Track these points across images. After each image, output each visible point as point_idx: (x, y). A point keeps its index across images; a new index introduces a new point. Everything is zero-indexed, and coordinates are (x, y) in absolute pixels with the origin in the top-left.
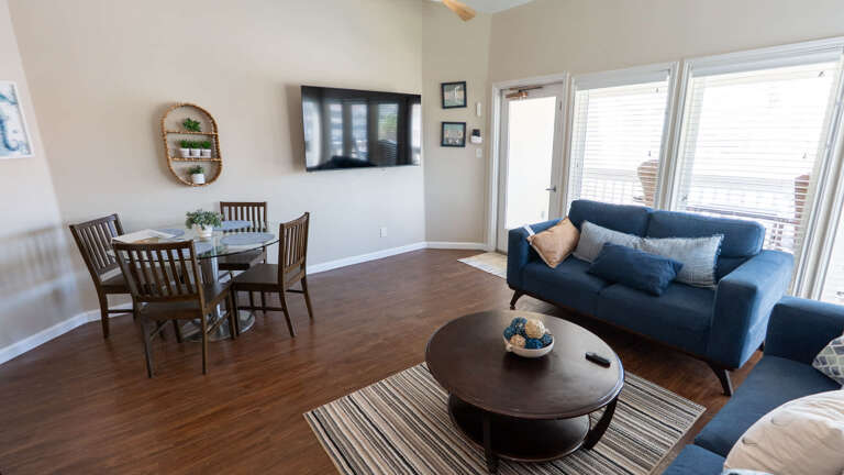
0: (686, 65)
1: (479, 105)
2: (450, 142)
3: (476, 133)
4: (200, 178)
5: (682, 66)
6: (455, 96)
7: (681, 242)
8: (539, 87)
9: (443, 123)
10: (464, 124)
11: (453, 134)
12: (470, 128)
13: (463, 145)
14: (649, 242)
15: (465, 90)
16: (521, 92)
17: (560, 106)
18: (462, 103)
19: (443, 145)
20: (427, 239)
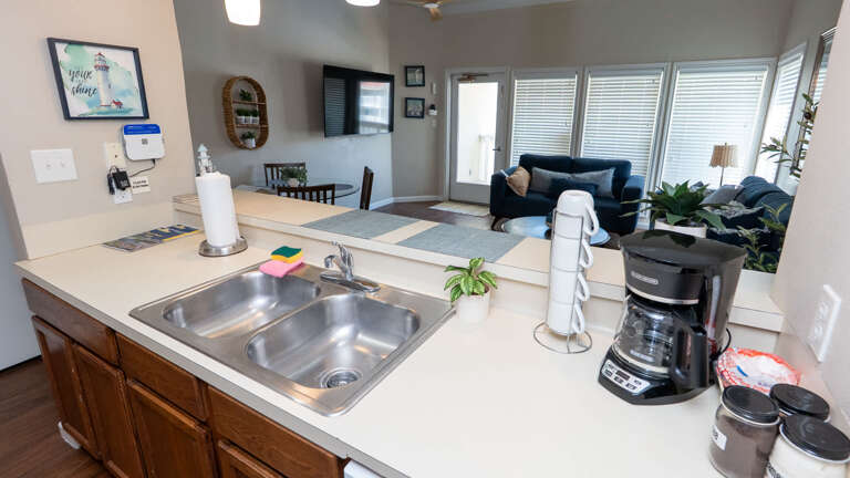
0: (587, 70)
1: (434, 86)
2: (413, 114)
3: (433, 107)
4: (252, 143)
5: (584, 71)
6: (417, 77)
7: (595, 173)
8: (486, 75)
9: (407, 99)
10: (423, 100)
11: (414, 108)
12: (428, 103)
13: (422, 117)
14: (577, 175)
15: (424, 73)
16: (469, 78)
17: (501, 90)
18: (421, 83)
19: (407, 117)
20: (394, 196)
